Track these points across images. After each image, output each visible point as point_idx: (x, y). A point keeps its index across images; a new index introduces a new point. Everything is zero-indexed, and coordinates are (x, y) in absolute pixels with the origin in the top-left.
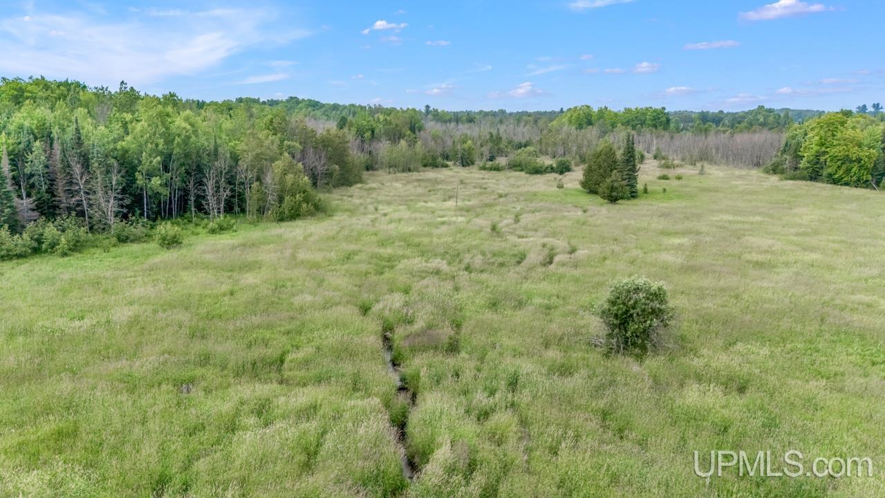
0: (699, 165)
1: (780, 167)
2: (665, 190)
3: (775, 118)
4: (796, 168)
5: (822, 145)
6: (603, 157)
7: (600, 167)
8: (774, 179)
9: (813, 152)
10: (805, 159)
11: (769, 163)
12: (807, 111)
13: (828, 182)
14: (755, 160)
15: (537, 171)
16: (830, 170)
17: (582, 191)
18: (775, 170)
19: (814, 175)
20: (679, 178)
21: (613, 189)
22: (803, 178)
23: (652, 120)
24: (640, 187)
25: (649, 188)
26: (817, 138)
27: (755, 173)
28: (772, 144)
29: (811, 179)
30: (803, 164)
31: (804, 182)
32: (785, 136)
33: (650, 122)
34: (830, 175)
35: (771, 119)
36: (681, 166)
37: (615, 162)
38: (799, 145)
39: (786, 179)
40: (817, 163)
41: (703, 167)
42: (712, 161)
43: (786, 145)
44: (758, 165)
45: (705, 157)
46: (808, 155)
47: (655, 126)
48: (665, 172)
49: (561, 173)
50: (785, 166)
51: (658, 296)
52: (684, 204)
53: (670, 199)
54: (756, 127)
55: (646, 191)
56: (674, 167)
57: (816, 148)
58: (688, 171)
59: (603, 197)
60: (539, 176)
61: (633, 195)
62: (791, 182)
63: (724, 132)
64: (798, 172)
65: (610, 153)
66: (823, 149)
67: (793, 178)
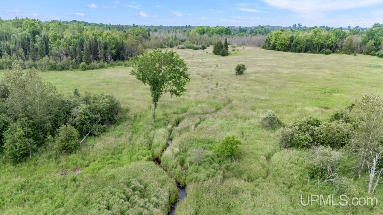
0: (243, 46)
1: (265, 47)
2: (235, 53)
3: (264, 30)
4: (269, 47)
5: (276, 40)
6: (219, 44)
7: (218, 47)
8: (263, 50)
9: (273, 42)
10: (271, 44)
11: (262, 46)
12: (276, 26)
13: (277, 50)
14: (258, 45)
15: (196, 49)
16: (277, 47)
17: (213, 54)
18: (264, 47)
19: (274, 48)
20: (238, 50)
21: (223, 52)
22: (271, 49)
23: (225, 32)
24: (229, 53)
25: (231, 53)
26: (274, 38)
27: (259, 48)
28: (263, 39)
29: (273, 50)
30: (271, 46)
31: (271, 51)
32: (266, 37)
33: (224, 32)
34: (277, 49)
35: (263, 30)
36: (237, 47)
37: (222, 45)
38: (270, 40)
39: (267, 50)
40: (274, 45)
41: (244, 47)
42: (246, 45)
43: (267, 40)
44: (259, 46)
45: (243, 44)
46: (272, 43)
47: (226, 34)
48: (233, 49)
49: (203, 49)
50: (266, 46)
51: (244, 66)
52: (241, 56)
53: (237, 55)
54: (258, 34)
55: (230, 54)
56: (236, 47)
57: (274, 41)
58: (239, 48)
59: (221, 55)
60: (197, 50)
61: (227, 55)
62: (267, 51)
63: (249, 35)
64: (269, 48)
65: (221, 43)
66: (276, 41)
67: (268, 49)
